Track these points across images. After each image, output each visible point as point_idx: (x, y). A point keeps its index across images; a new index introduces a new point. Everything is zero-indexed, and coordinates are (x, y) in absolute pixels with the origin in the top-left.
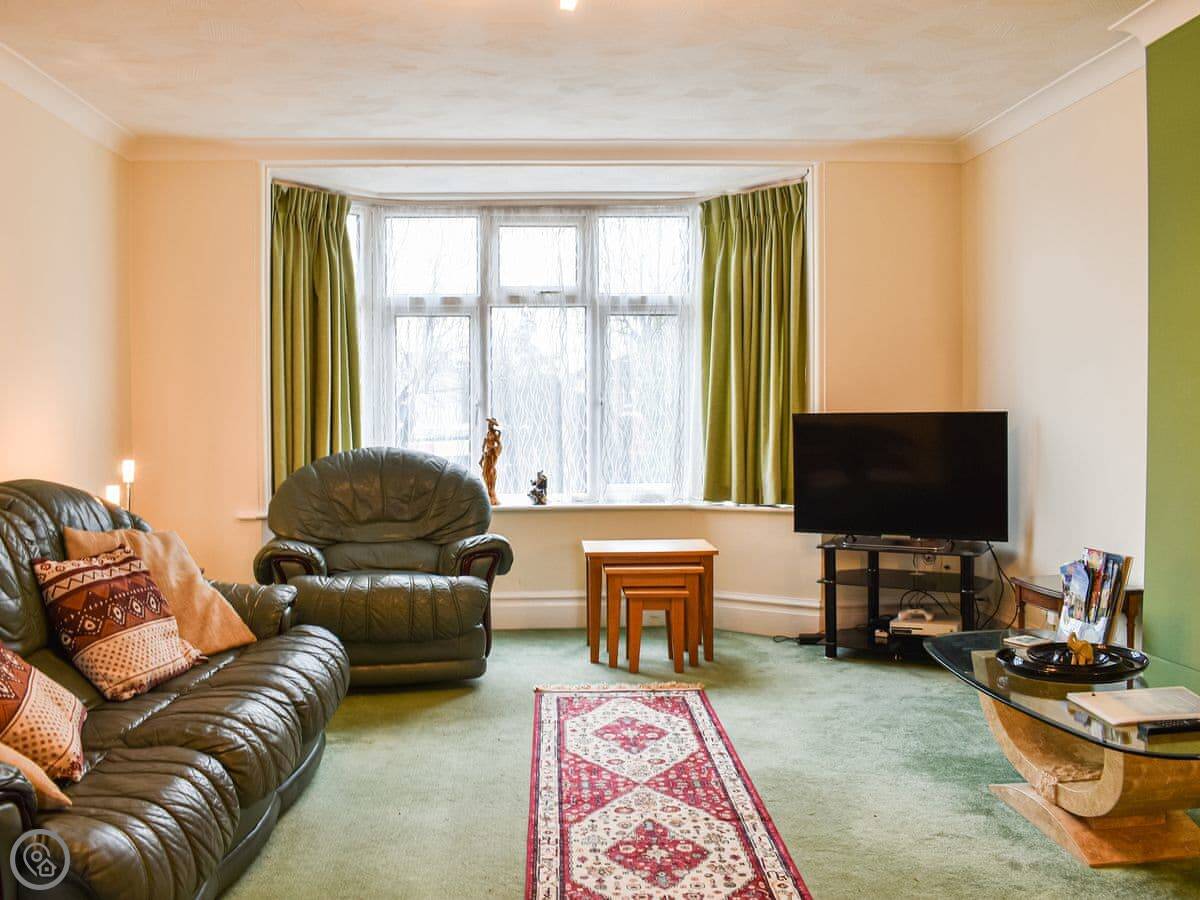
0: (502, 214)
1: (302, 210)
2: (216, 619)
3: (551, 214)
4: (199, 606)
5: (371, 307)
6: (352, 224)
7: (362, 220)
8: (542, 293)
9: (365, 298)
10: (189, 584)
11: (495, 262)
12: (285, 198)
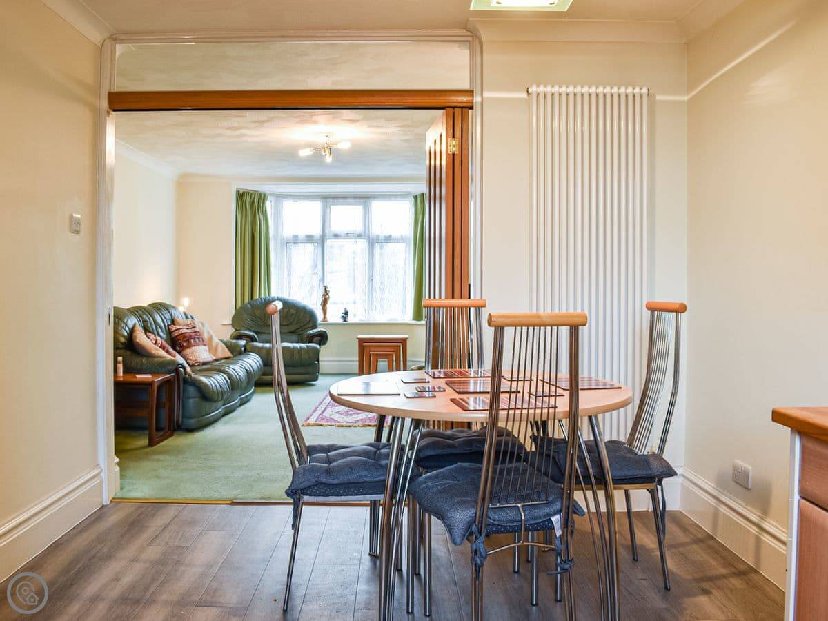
0: (331, 200)
1: (248, 200)
2: (220, 349)
3: (351, 200)
4: (214, 344)
5: (276, 239)
6: (269, 205)
7: (273, 203)
8: (348, 233)
9: (274, 236)
10: (211, 338)
11: (328, 220)
12: (241, 196)
